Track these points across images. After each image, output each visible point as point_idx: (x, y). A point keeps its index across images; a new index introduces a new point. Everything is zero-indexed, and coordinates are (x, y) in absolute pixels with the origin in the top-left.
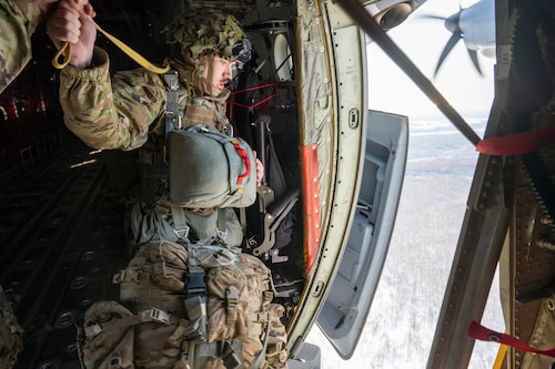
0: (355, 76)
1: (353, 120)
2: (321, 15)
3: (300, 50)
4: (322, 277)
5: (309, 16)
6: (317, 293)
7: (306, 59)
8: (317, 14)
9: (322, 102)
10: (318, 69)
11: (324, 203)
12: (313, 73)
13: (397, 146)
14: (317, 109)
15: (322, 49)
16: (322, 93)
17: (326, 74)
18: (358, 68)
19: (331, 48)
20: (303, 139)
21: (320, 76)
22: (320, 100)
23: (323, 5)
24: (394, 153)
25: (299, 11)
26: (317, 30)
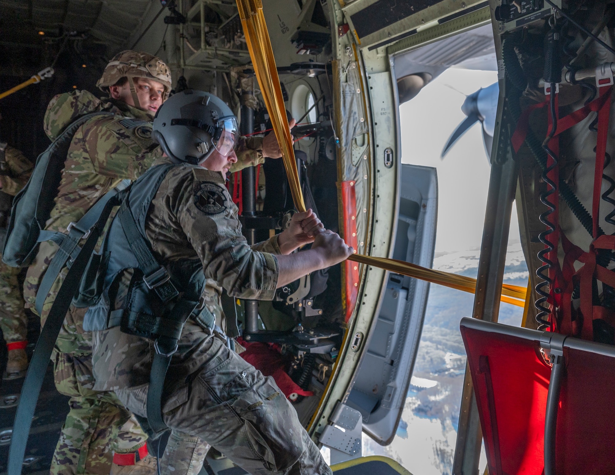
0: (388, 118)
1: (388, 160)
2: (356, 60)
3: (339, 90)
4: (361, 327)
5: (347, 60)
6: (356, 347)
7: (344, 98)
8: (354, 59)
9: (359, 139)
10: (355, 108)
11: (362, 244)
12: (351, 111)
13: (427, 199)
14: (354, 146)
15: (358, 91)
16: (358, 131)
17: (361, 113)
18: (390, 110)
19: (366, 90)
20: (342, 174)
21: (357, 115)
22: (357, 138)
23: (358, 52)
24: (425, 206)
25: (338, 55)
26: (354, 74)
